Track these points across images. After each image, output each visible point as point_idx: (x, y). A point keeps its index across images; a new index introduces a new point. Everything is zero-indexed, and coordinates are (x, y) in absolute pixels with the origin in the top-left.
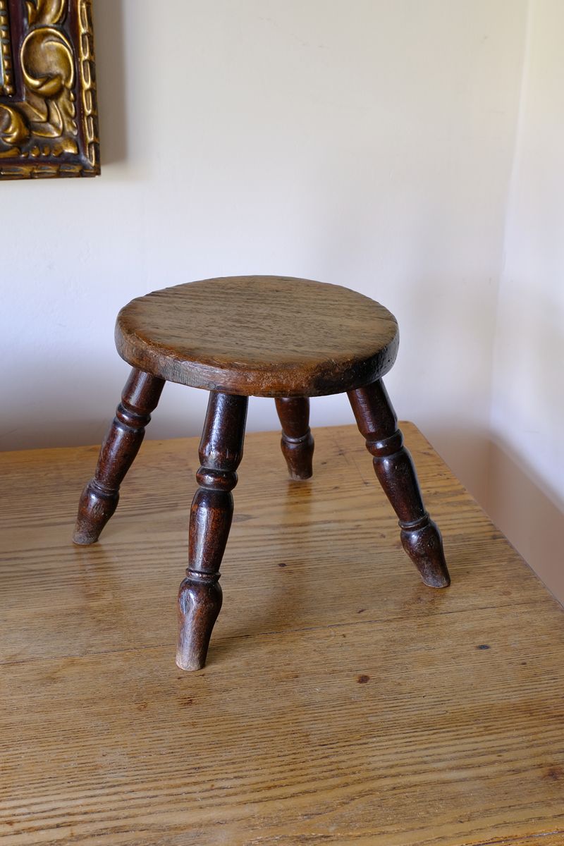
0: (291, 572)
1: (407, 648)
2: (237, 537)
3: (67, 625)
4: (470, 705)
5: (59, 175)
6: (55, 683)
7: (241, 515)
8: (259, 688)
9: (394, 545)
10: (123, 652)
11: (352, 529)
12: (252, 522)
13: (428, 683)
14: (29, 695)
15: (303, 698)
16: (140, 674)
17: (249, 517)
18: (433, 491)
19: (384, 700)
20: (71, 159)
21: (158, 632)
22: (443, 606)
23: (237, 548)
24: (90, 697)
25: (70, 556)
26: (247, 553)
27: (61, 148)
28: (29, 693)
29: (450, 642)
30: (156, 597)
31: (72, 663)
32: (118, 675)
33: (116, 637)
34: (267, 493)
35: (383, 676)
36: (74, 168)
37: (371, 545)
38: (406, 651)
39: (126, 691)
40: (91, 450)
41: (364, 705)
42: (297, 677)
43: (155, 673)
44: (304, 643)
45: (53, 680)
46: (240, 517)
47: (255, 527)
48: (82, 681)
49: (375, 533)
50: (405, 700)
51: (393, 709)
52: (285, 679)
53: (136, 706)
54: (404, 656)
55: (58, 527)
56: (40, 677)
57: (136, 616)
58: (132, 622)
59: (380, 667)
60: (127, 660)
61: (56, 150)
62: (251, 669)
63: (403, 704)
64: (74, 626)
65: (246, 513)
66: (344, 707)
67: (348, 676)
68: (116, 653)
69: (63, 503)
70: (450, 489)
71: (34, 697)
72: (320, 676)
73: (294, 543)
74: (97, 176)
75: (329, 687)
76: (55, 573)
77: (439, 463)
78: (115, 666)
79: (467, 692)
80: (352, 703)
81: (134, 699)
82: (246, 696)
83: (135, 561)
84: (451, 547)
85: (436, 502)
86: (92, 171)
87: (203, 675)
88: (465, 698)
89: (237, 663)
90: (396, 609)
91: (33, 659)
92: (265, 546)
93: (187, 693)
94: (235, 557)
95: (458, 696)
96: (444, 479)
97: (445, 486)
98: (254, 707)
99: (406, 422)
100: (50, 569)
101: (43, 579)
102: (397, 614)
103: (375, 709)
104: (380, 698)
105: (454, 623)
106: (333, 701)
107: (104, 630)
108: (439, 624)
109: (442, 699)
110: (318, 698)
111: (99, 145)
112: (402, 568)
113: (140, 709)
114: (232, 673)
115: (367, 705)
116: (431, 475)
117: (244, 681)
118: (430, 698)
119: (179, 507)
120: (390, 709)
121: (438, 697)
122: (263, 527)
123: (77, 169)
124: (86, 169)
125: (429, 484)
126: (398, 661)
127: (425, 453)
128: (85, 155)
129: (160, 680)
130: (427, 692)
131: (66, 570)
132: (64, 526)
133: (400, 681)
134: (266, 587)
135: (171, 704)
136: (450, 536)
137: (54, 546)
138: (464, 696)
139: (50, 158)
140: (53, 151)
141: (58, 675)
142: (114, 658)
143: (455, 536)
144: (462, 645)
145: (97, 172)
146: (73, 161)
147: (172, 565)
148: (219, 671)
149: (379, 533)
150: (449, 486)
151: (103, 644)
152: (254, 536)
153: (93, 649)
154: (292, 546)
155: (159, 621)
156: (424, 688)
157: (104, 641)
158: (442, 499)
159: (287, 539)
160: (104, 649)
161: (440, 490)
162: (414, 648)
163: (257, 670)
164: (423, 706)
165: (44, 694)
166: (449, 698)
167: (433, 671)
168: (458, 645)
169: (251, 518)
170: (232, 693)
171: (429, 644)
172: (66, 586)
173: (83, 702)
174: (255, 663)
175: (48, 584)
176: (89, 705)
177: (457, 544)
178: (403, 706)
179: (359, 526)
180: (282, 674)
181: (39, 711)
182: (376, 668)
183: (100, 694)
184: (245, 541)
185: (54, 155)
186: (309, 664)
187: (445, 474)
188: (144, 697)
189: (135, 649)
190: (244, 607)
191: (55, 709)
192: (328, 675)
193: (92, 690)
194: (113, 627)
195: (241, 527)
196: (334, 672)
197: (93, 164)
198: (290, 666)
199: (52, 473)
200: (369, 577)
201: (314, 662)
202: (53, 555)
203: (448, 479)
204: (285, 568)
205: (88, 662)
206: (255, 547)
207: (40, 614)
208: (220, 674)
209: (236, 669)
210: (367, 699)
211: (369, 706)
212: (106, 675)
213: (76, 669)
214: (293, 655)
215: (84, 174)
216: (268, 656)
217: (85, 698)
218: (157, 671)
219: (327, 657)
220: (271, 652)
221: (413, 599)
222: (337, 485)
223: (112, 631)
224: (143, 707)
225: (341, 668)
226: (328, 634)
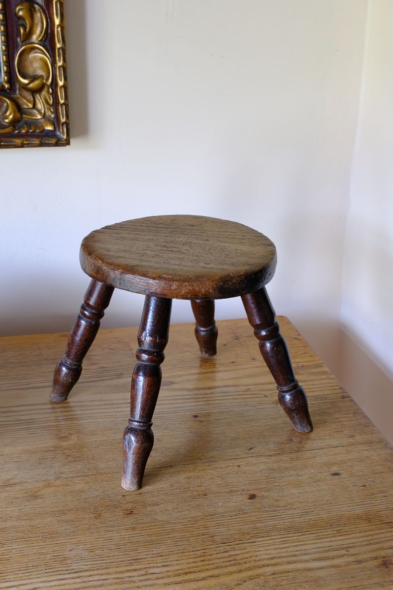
0: (201, 421)
1: (283, 475)
2: (165, 397)
3: (45, 459)
4: (327, 515)
5: (42, 145)
6: (37, 499)
8: (180, 503)
9: (274, 403)
10: (84, 478)
11: (244, 391)
12: (174, 386)
13: (297, 499)
14: (19, 508)
15: (210, 510)
16: (96, 493)
17: (172, 383)
18: (300, 364)
19: (267, 511)
20: (50, 134)
21: (108, 463)
22: (308, 446)
24: (61, 509)
25: (48, 410)
26: (171, 408)
27: (43, 126)
28: (18, 506)
30: (107, 439)
31: (49, 485)
32: (81, 494)
33: (79, 467)
34: (185, 366)
35: (266, 494)
36: (52, 141)
37: (257, 403)
38: (283, 477)
39: (86, 505)
40: (62, 336)
41: (253, 515)
42: (206, 495)
43: (107, 492)
44: (211, 471)
45: (35, 497)
46: (166, 382)
47: (177, 390)
48: (56, 498)
49: (260, 394)
50: (281, 512)
51: (273, 518)
52: (198, 497)
53: (93, 516)
54: (280, 481)
56: (26, 495)
57: (94, 452)
58: (90, 457)
59: (264, 488)
60: (87, 483)
61: (39, 128)
62: (174, 490)
64: (50, 459)
65: (170, 380)
66: (239, 516)
67: (241, 494)
68: (80, 478)
69: (43, 372)
70: (312, 363)
71: (22, 509)
72: (222, 494)
73: (204, 401)
74: (67, 146)
75: (228, 502)
76: (37, 422)
77: (304, 345)
78: (79, 487)
79: (325, 506)
80: (245, 513)
81: (92, 510)
82: (170, 509)
83: (93, 413)
84: (313, 404)
85: (303, 372)
86: (64, 143)
87: (140, 494)
88: (324, 510)
89: (164, 486)
90: (275, 447)
91: (21, 483)
92: (184, 403)
93: (130, 506)
94: (162, 411)
95: (318, 509)
96: (308, 357)
97: (309, 362)
98: (176, 516)
99: (282, 317)
100: (34, 419)
101: (29, 426)
102: (276, 451)
103: (260, 518)
104: (264, 510)
105: (315, 457)
106: (231, 512)
107: (71, 462)
108: (305, 458)
109: (306, 511)
110: (221, 510)
111: (69, 124)
112: (279, 419)
113: (96, 518)
114: (161, 493)
115: (255, 514)
116: (299, 353)
117: (169, 498)
118: (299, 510)
119: (123, 376)
120: (271, 518)
121: (304, 510)
122: (182, 389)
123: (54, 141)
124: (60, 141)
125: (298, 360)
126: (276, 484)
127: (295, 338)
128: (60, 131)
129: (110, 497)
130: (297, 506)
131: (45, 419)
132: (43, 389)
133: (278, 498)
134: (184, 432)
135: (118, 514)
136: (313, 396)
137: (37, 403)
138: (323, 508)
139: (35, 133)
140: (37, 128)
141: (38, 494)
142: (78, 482)
143: (316, 396)
144: (321, 473)
145: (68, 143)
146: (52, 136)
147: (118, 416)
148: (152, 491)
149: (263, 394)
150: (312, 361)
151: (70, 472)
152: (176, 396)
153: (63, 475)
154: (202, 403)
155: (110, 456)
156: (295, 503)
157: (71, 470)
158: (307, 370)
159: (199, 398)
160: (71, 475)
161: (304, 364)
162: (287, 474)
163: (178, 490)
164: (293, 516)
165: (29, 507)
166: (312, 510)
167: (301, 491)
168: (318, 473)
169: (174, 384)
170: (161, 506)
171: (298, 472)
172: (44, 431)
173: (56, 513)
174: (176, 485)
175: (32, 429)
176: (61, 515)
177: (317, 402)
178: (280, 515)
179: (249, 389)
180: (195, 493)
181: (25, 518)
182: (261, 488)
183: (68, 507)
184: (169, 400)
185: (38, 131)
186: (214, 486)
187: (309, 353)
188: (99, 509)
189: (93, 475)
190: (169, 446)
191: (37, 518)
192: (228, 494)
193: (62, 504)
194: (77, 459)
195: (167, 389)
196: (231, 491)
197: (65, 137)
198: (201, 487)
199: (35, 352)
200: (256, 425)
201: (217, 485)
202: (36, 409)
203: (311, 356)
204: (197, 419)
205: (60, 485)
206: (176, 403)
207: (26, 451)
208: (152, 493)
209: (163, 489)
210: (255, 510)
211: (256, 516)
212: (72, 493)
213: (52, 489)
214: (203, 480)
215: (59, 144)
216: (185, 480)
217: (58, 510)
218: (108, 490)
219: (227, 481)
220: (188, 478)
221: (287, 440)
222: (234, 360)
223: (76, 463)
224: (98, 516)
225: (237, 489)
226: (227, 465)
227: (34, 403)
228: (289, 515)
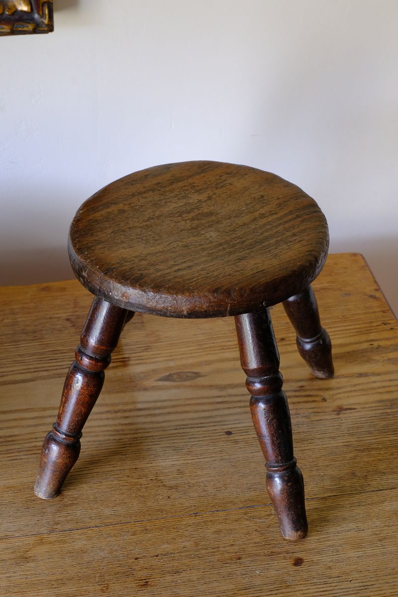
0: (236, 442)
1: (339, 529)
2: (187, 399)
3: (34, 500)
4: (390, 591)
5: (13, 32)
6: (28, 562)
7: (190, 372)
8: (206, 570)
9: (334, 411)
10: (85, 531)
11: (295, 391)
12: (201, 381)
13: (355, 566)
14: (6, 575)
15: (244, 581)
16: (102, 554)
17: (197, 375)
18: (376, 344)
19: (315, 584)
20: (25, 17)
21: (115, 509)
22: (374, 483)
23: (186, 412)
24: (59, 577)
25: (32, 421)
26: (196, 419)
27: (15, 6)
28: (6, 573)
29: (378, 523)
30: (113, 469)
31: (41, 542)
32: (83, 555)
33: (78, 513)
34: (215, 344)
35: (316, 558)
36: (28, 27)
37: (311, 410)
38: (339, 533)
39: (90, 572)
40: (44, 289)
41: (297, 589)
42: (239, 559)
43: (115, 553)
44: (247, 522)
45: (26, 559)
46: (189, 374)
47: (204, 387)
48: (51, 560)
49: (317, 396)
50: (333, 585)
51: (323, 593)
52: (229, 561)
53: (100, 588)
54: (335, 538)
55: (18, 386)
56: (13, 556)
57: (96, 491)
58: (92, 497)
59: (313, 549)
60: (90, 538)
61: (9, 9)
62: (199, 550)
63: (331, 588)
64: (40, 502)
65: (195, 370)
66: (280, 591)
67: (285, 558)
68: (80, 532)
69: (20, 356)
70: (392, 342)
71: (10, 577)
72: (260, 558)
73: (240, 407)
74: (50, 33)
75: (267, 569)
76: (19, 440)
77: (384, 309)
78: (79, 545)
79: (389, 577)
80: (288, 587)
81: (97, 579)
82: (195, 579)
83: (92, 427)
84: (388, 414)
85: (377, 358)
86: (46, 29)
87: (157, 556)
88: (387, 583)
89: (187, 544)
90: (331, 486)
91: (7, 537)
92: (213, 410)
93: (142, 574)
94: (184, 423)
95: (380, 581)
96: (387, 330)
97: (388, 339)
98: (201, 590)
99: (355, 255)
100: (15, 436)
101: (9, 448)
102: (332, 491)
103: (308, 593)
104: (312, 582)
105: (383, 502)
106: (271, 584)
107: (67, 506)
108: (370, 502)
109: (365, 584)
110: (258, 581)
111: (52, 3)
112: (340, 438)
113: (103, 591)
114: (182, 554)
115: (301, 589)
116: (375, 324)
117: (193, 562)
118: (356, 583)
119: (131, 362)
120: (320, 594)
121: (362, 582)
122: (211, 387)
123: (31, 27)
124: (39, 27)
125: (372, 336)
126: (330, 543)
127: (371, 296)
128: (38, 13)
129: (119, 561)
130: (354, 576)
131: (29, 436)
132: (23, 385)
133: (331, 564)
134: (213, 459)
135: (130, 586)
136: (388, 400)
137: (17, 408)
138: (386, 581)
139: (4, 16)
140: (7, 9)
141: (29, 554)
142: (78, 537)
143: (393, 400)
144: (389, 526)
145: (50, 28)
146: (27, 19)
147: (127, 432)
148: (171, 551)
149: (321, 396)
150: (392, 338)
151: (67, 521)
152: (203, 398)
153: (59, 526)
154: (238, 410)
155: (118, 496)
156: (351, 571)
157: (69, 518)
158: (384, 355)
159: (234, 402)
160: (69, 527)
161: (382, 343)
162: (345, 528)
163: (204, 551)
164: (348, 591)
165: (19, 574)
166: (373, 583)
167: (360, 554)
168: (385, 526)
169: (200, 376)
170: (183, 575)
171: (359, 525)
172: (30, 456)
173: (54, 583)
174: (203, 543)
175: (12, 453)
176: (59, 586)
177: (393, 410)
178: (332, 590)
179: (302, 387)
180: (227, 555)
181: (16, 591)
182: (310, 550)
183: (68, 575)
184: (194, 404)
185: (7, 13)
186: (251, 545)
187: (389, 324)
188: (107, 578)
189: (96, 527)
190: (193, 482)
191: (30, 589)
192: (267, 557)
193: (60, 570)
194: (75, 502)
195: (191, 386)
196: (272, 553)
197: (46, 21)
198: (234, 547)
199: (8, 318)
200: (308, 448)
201: (255, 543)
202: (16, 420)
203: (392, 329)
204: (232, 437)
205: (56, 541)
206: (203, 411)
207: (8, 488)
208: (172, 555)
209: (185, 549)
210: (301, 583)
211: (302, 590)
212: (71, 554)
213: (45, 548)
214: (237, 535)
215: (37, 31)
216: (214, 536)
217: (55, 578)
218: (116, 551)
219: (268, 538)
220: (218, 532)
221: (347, 474)
222: (283, 336)
223: (74, 507)
224: (105, 589)
225: (279, 550)
226: (268, 513)
227: (13, 409)
228: (343, 591)
